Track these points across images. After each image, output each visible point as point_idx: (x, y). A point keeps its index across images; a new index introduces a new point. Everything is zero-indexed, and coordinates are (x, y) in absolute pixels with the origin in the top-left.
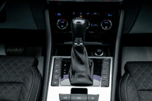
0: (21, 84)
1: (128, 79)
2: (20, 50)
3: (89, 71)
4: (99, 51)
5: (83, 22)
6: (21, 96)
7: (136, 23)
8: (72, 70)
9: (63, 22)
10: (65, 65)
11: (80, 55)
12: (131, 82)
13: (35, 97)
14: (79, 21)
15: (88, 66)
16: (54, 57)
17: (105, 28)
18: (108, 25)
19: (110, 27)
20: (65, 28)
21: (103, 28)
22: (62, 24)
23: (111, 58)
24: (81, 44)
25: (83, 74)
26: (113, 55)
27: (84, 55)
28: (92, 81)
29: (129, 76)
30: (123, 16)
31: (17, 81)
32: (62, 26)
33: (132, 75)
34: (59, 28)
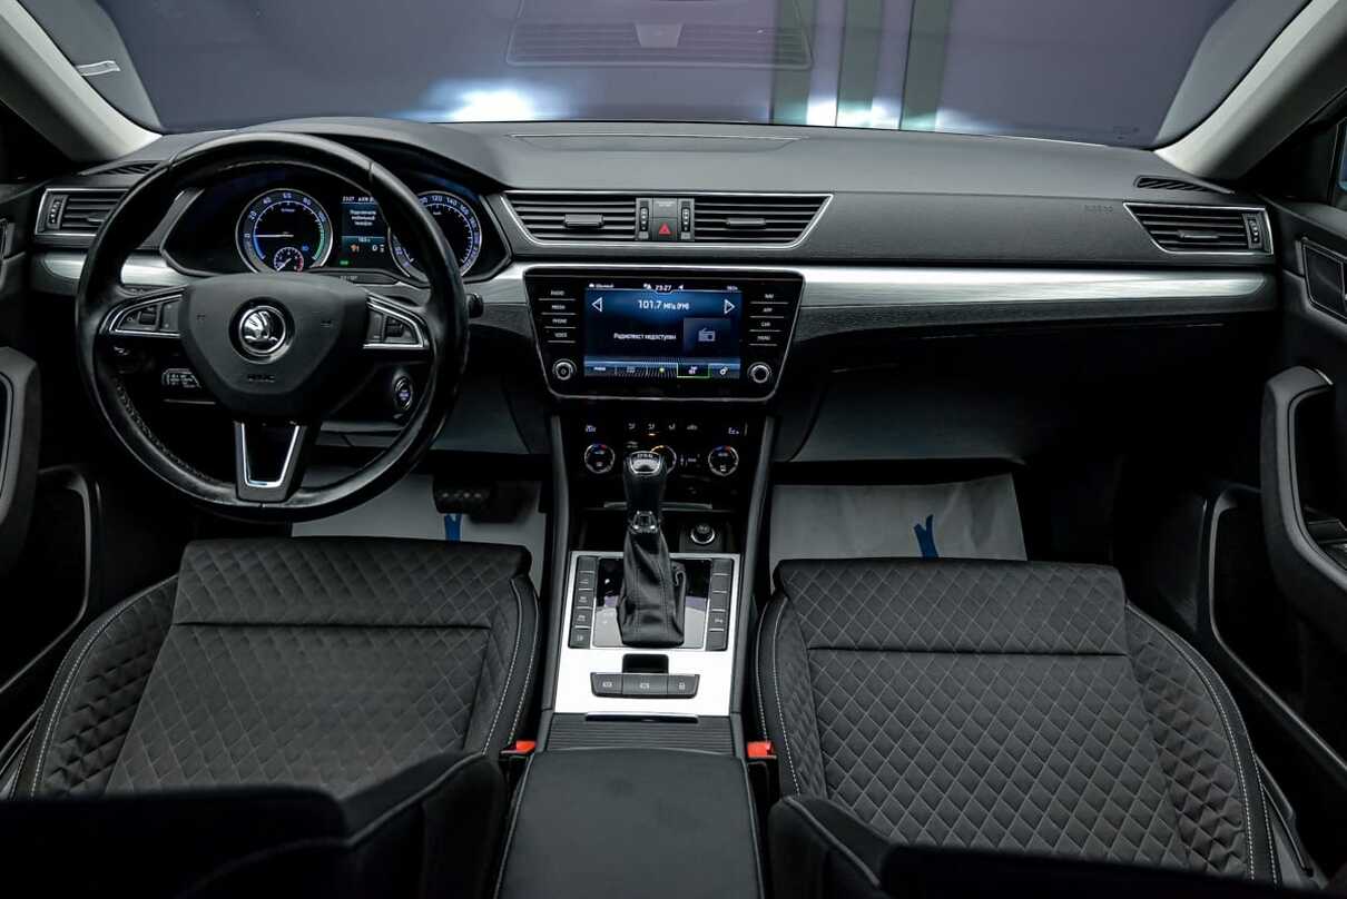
0: (485, 632)
1: (783, 616)
2: (478, 496)
3: (673, 602)
4: (703, 529)
5: (656, 466)
6: (486, 669)
7: (814, 433)
8: (626, 602)
9: (602, 453)
10: (607, 581)
11: (648, 558)
12: (792, 624)
13: (527, 669)
14: (645, 463)
15: (672, 588)
16: (575, 555)
17: (719, 469)
18: (729, 461)
19: (734, 469)
20: (605, 470)
21: (714, 470)
22: (600, 458)
23: (736, 557)
24: (653, 527)
25: (657, 613)
26: (740, 549)
27: (660, 555)
28: (680, 633)
29: (787, 607)
30: (771, 432)
31: (474, 623)
32: (600, 464)
33: (795, 601)
34: (591, 468)
